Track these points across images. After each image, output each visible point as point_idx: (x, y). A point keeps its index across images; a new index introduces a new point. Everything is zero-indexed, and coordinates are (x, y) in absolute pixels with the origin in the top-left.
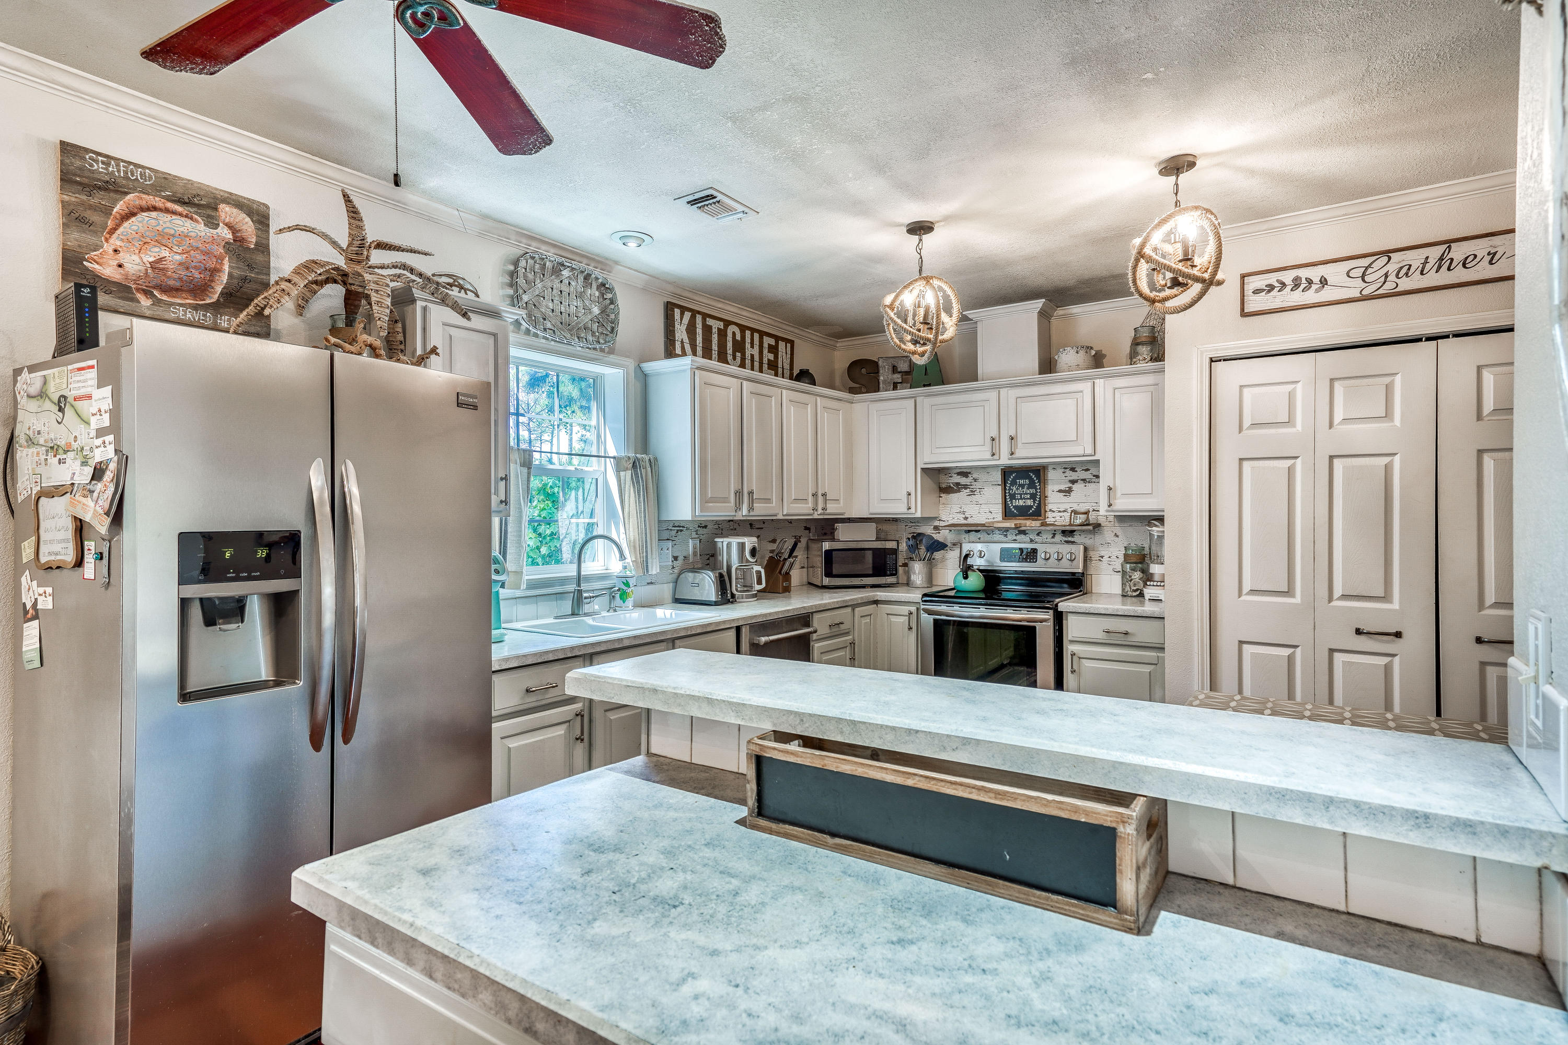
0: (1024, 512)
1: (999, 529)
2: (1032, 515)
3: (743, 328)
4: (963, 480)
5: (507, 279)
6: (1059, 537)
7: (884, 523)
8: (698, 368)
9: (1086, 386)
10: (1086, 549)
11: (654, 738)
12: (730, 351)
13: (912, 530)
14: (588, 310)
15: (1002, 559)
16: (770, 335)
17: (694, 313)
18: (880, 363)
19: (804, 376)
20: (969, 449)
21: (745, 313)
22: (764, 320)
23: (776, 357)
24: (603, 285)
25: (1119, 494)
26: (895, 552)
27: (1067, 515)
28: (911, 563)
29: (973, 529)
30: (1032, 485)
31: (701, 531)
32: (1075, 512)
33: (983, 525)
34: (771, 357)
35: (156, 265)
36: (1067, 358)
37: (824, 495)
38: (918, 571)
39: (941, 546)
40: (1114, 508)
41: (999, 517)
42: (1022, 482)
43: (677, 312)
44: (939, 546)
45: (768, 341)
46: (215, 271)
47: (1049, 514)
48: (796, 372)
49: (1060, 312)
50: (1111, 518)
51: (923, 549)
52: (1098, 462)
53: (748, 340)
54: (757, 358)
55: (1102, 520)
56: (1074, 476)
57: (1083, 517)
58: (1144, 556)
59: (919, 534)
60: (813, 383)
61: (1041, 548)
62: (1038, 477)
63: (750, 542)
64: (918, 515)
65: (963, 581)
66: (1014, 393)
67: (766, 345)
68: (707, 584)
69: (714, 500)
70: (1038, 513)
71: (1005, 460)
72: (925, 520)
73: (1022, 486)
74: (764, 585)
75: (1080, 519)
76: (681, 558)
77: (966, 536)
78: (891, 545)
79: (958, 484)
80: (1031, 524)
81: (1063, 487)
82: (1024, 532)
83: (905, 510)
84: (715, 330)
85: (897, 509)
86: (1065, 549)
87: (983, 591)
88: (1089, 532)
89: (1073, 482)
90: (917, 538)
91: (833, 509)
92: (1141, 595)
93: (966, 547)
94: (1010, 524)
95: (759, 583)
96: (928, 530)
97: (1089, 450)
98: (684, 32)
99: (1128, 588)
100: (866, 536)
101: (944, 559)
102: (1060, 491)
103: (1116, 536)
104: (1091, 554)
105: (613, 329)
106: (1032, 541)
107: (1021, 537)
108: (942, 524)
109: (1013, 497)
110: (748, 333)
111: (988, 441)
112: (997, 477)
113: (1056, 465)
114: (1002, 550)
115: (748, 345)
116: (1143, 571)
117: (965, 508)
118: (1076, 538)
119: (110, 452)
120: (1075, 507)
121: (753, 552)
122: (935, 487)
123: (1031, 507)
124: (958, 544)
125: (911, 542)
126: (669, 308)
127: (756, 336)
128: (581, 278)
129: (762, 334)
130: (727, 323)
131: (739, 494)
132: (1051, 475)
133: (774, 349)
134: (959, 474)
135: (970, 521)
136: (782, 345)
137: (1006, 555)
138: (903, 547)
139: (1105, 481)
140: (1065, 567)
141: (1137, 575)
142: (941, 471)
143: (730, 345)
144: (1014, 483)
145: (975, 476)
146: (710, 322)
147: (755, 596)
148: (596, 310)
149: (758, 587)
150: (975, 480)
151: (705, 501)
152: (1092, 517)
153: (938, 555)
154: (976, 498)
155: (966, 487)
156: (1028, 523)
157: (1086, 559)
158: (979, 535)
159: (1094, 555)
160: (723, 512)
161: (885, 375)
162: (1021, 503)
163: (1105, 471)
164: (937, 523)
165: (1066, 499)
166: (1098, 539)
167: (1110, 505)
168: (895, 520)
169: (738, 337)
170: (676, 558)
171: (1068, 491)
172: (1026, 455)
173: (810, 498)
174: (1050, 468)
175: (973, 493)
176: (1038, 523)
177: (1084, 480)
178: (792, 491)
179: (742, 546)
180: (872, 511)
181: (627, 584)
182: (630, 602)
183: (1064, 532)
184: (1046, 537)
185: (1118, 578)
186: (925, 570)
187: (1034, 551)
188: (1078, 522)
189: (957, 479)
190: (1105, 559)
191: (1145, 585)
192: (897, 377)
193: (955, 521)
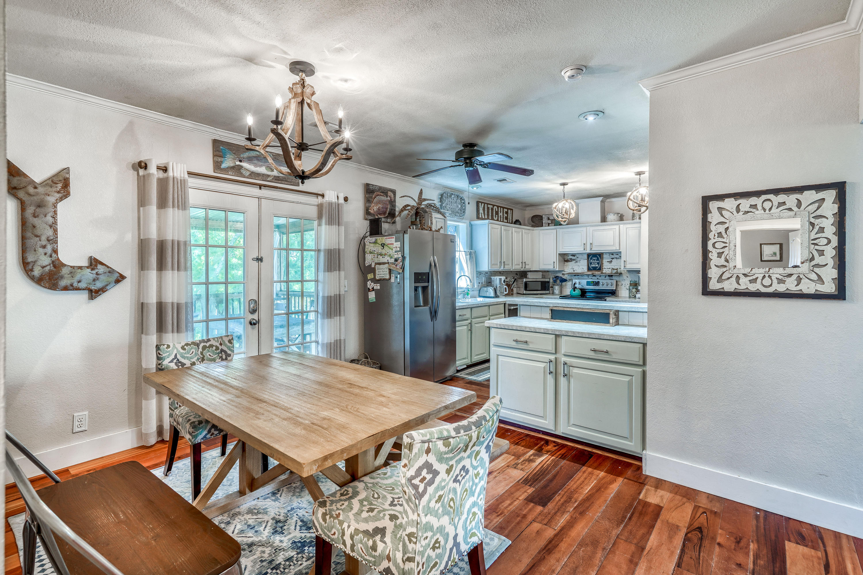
0: (595, 269)
1: (586, 275)
2: (598, 270)
3: (498, 207)
4: (573, 258)
5: (439, 200)
6: (607, 277)
7: (545, 272)
8: (490, 223)
9: (617, 227)
10: (617, 282)
11: (521, 313)
12: (494, 215)
13: (554, 275)
14: (458, 206)
15: (587, 285)
16: (506, 208)
17: (485, 203)
18: (543, 216)
19: (517, 222)
20: (576, 247)
21: (498, 202)
22: (504, 203)
23: (508, 215)
24: (461, 198)
25: (628, 263)
26: (549, 282)
27: (610, 270)
28: (554, 286)
29: (577, 275)
30: (598, 259)
31: (486, 274)
32: (613, 269)
33: (580, 273)
34: (506, 215)
35: (379, 209)
36: (610, 217)
37: (525, 263)
38: (557, 289)
39: (565, 280)
40: (626, 267)
41: (586, 271)
42: (594, 258)
43: (480, 204)
44: (564, 280)
45: (505, 210)
46: (387, 208)
47: (604, 270)
48: (514, 220)
49: (608, 200)
50: (626, 271)
51: (558, 281)
52: (621, 252)
53: (499, 210)
54: (502, 216)
55: (623, 272)
56: (613, 257)
57: (616, 270)
58: (637, 284)
59: (557, 276)
60: (520, 224)
61: (601, 281)
62: (600, 257)
63: (503, 278)
64: (557, 269)
65: (573, 292)
66: (592, 229)
67: (504, 212)
68: (490, 291)
69: (494, 265)
70: (600, 269)
71: (588, 251)
72: (559, 271)
73: (594, 260)
74: (507, 292)
75: (615, 271)
76: (481, 283)
77: (574, 277)
78: (547, 280)
79: (571, 259)
80: (597, 273)
81: (609, 260)
82: (595, 276)
83: (553, 268)
84: (490, 208)
85: (550, 267)
86: (609, 281)
87: (581, 295)
88: (618, 276)
89: (612, 259)
90: (557, 277)
91: (528, 268)
92: (635, 297)
93: (574, 281)
94: (589, 273)
95: (506, 291)
96: (560, 275)
97: (618, 248)
98: (525, 172)
99: (631, 295)
100: (538, 277)
101: (566, 285)
102: (608, 262)
103: (627, 277)
104: (618, 283)
105: (464, 212)
106: (598, 279)
107: (593, 277)
108: (565, 273)
109: (591, 263)
110: (499, 208)
111: (583, 244)
112: (586, 257)
113: (606, 253)
114: (587, 282)
115: (499, 212)
116: (636, 289)
117: (574, 267)
118: (613, 278)
119: (400, 256)
120: (613, 267)
121: (504, 281)
122: (563, 260)
123: (597, 267)
124: (571, 280)
125: (554, 279)
126: (478, 203)
127: (502, 209)
128: (456, 197)
129: (504, 208)
130: (494, 206)
131: (501, 262)
132: (605, 256)
133: (507, 213)
134: (571, 255)
135: (575, 272)
136: (509, 211)
137: (588, 283)
138: (551, 281)
139: (623, 258)
140: (609, 288)
141: (634, 290)
142: (564, 254)
143: (494, 213)
144: (591, 259)
145: (577, 256)
146: (489, 206)
147: (504, 296)
148: (460, 206)
149: (505, 293)
150: (577, 258)
151: (492, 265)
152: (619, 271)
153: (564, 283)
154: (578, 264)
155: (574, 260)
156: (596, 272)
157: (617, 285)
158: (579, 277)
159: (619, 284)
160: (496, 268)
161: (545, 221)
162: (594, 266)
163: (623, 255)
164: (563, 273)
165: (610, 265)
166: (621, 278)
167: (625, 267)
168: (548, 271)
169: (497, 210)
170: (479, 283)
171: (611, 262)
172: (596, 249)
173: (521, 264)
174: (604, 254)
175: (577, 262)
176: (600, 273)
177: (616, 258)
178: (515, 262)
179: (500, 279)
180: (540, 268)
181: (469, 290)
182: (469, 296)
183: (609, 276)
184: (603, 277)
185: (627, 292)
186: (559, 289)
187: (599, 282)
188: (614, 272)
189: (571, 257)
190: (624, 285)
191: (636, 293)
192: (550, 222)
193: (570, 272)
